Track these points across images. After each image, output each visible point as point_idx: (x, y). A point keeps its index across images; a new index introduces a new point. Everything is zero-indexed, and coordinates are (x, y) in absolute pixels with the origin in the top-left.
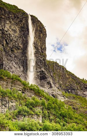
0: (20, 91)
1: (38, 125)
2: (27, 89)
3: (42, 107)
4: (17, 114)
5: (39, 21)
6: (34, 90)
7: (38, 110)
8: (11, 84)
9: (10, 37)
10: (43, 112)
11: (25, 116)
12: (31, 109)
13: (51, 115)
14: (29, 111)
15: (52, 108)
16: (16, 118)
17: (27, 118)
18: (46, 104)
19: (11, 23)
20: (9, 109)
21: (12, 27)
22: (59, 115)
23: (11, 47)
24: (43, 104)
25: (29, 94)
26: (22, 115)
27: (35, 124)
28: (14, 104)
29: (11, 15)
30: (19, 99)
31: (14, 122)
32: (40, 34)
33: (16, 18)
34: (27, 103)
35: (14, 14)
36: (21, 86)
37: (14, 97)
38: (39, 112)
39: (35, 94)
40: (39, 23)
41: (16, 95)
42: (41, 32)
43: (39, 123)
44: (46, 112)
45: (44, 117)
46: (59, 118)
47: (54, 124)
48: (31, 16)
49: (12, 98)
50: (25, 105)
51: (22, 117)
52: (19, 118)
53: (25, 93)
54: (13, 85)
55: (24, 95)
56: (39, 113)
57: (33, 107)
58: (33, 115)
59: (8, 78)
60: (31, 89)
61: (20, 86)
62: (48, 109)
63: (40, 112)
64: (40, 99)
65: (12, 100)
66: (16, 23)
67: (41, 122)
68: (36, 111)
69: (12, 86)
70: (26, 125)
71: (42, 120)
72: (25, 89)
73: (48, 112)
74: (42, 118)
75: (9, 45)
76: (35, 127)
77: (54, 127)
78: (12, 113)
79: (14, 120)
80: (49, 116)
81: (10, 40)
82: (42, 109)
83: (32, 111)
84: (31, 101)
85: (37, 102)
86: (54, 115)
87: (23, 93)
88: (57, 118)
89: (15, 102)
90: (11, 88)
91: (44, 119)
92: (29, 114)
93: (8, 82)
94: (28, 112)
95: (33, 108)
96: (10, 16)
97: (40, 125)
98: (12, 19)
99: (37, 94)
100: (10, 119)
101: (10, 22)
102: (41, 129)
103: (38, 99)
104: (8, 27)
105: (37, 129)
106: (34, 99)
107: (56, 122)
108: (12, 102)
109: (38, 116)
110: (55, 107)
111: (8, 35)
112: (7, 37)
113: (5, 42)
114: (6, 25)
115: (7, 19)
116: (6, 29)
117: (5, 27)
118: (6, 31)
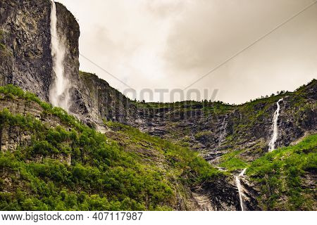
0: (38, 117)
1: (65, 169)
2: (50, 115)
3: (71, 142)
4: (33, 153)
6: (59, 117)
7: (65, 146)
8: (24, 107)
9: (23, 36)
10: (73, 150)
11: (45, 155)
12: (54, 145)
13: (85, 154)
14: (51, 147)
15: (87, 143)
16: (31, 158)
17: (48, 159)
18: (78, 137)
19: (25, 14)
21: (27, 21)
22: (98, 155)
23: (25, 50)
24: (73, 137)
25: (52, 123)
26: (41, 154)
27: (61, 167)
28: (28, 137)
30: (37, 130)
31: (28, 165)
32: (70, 31)
33: (32, 6)
34: (49, 135)
37: (29, 126)
39: (61, 122)
40: (69, 15)
41: (31, 124)
42: (72, 28)
43: (66, 165)
44: (77, 149)
45: (74, 157)
46: (97, 159)
47: (90, 168)
48: (57, 3)
49: (26, 128)
50: (46, 139)
51: (41, 156)
52: (36, 158)
53: (46, 120)
54: (27, 108)
55: (43, 123)
56: (66, 151)
57: (58, 142)
58: (57, 153)
59: (20, 98)
60: (55, 115)
61: (38, 110)
62: (81, 145)
63: (68, 150)
64: (68, 130)
65: (26, 131)
66: (33, 14)
67: (69, 164)
68: (62, 147)
69: (25, 110)
70: (47, 168)
71: (71, 162)
72: (46, 114)
73: (80, 149)
74: (72, 158)
75: (22, 48)
77: (90, 172)
78: (25, 150)
79: (28, 161)
80: (82, 156)
81: (23, 39)
82: (72, 145)
83: (56, 148)
84: (55, 132)
85: (64, 135)
86: (90, 154)
87: (42, 120)
88: (94, 159)
89: (30, 135)
90: (24, 113)
91: (75, 160)
92: (51, 153)
93: (20, 104)
94: (50, 149)
95: (58, 144)
96: (24, 2)
97: (68, 169)
98: (27, 7)
99: (64, 122)
100: (22, 159)
101: (24, 12)
102: (69, 175)
103: (65, 130)
104: (21, 21)
105: (64, 175)
106: (59, 130)
107: (92, 165)
108: (25, 135)
109: (65, 155)
110: (91, 142)
111: (20, 33)
112: (18, 35)
113: (16, 43)
114: (17, 16)
115: (19, 8)
116: (17, 23)
117: (15, 20)
118: (18, 27)
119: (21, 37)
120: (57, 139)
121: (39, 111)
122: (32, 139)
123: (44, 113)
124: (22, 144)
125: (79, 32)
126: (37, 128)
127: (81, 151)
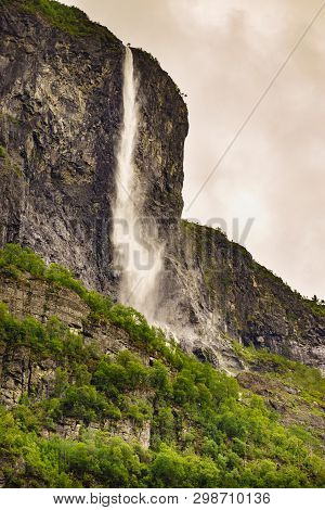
0: (76, 326)
1: (135, 459)
2: (104, 324)
3: (153, 394)
4: (59, 414)
5: (165, 73)
6: (126, 330)
7: (138, 401)
8: (43, 300)
9: (51, 127)
10: (156, 413)
11: (87, 422)
12: (112, 397)
13: (184, 424)
14: (104, 402)
15: (190, 399)
16: (54, 425)
17: (93, 430)
18: (170, 382)
19: (57, 74)
20: (30, 391)
21: (62, 90)
22: (215, 427)
23: (53, 163)
24: (158, 382)
25: (109, 343)
26: (77, 417)
27: (124, 452)
28: (50, 374)
29: (61, 42)
30: (71, 358)
31: (46, 443)
32: (164, 121)
33: (77, 55)
34: (99, 373)
35: (71, 41)
36: (82, 311)
37: (52, 349)
38: (140, 411)
39: (131, 342)
40: (165, 81)
41: (58, 342)
42: (169, 114)
43: (137, 450)
44: (167, 411)
45: (159, 429)
46: (212, 437)
47: (196, 458)
48: (137, 53)
49: (46, 353)
50: (92, 382)
51: (77, 423)
52: (66, 427)
53: (95, 335)
54: (51, 304)
55: (88, 342)
56: (139, 415)
57: (121, 390)
58: (117, 419)
59: (34, 279)
60: (117, 325)
61: (78, 309)
62: (177, 401)
63: (144, 412)
64: (147, 362)
65: (45, 358)
66: (77, 74)
67: (145, 446)
68: (131, 405)
69: (46, 309)
70: (90, 453)
71: (151, 442)
72: (95, 320)
73: (174, 412)
74: (152, 433)
75: (47, 157)
76: (122, 466)
77: (194, 468)
78: (40, 406)
79: (46, 433)
80: (178, 429)
81: (51, 136)
82: (154, 401)
83: (117, 405)
84: (115, 365)
85: (136, 375)
86: (196, 424)
87: (86, 335)
88: (206, 438)
89: (54, 369)
90: (43, 316)
91: (159, 438)
92: (104, 416)
93: (34, 292)
94: (101, 407)
95: (120, 396)
96: (57, 45)
97: (143, 459)
98: (64, 57)
99: (139, 344)
100: (31, 428)
101: (56, 70)
102: (144, 473)
103: (140, 363)
104: (48, 90)
105: (131, 472)
106: (124, 361)
107: (201, 452)
108: (42, 369)
109: (137, 424)
110: (202, 394)
111: (43, 119)
112: (39, 124)
113: (32, 145)
114: (39, 79)
115: (44, 58)
116: (38, 95)
117: (34, 88)
118: (39, 104)
119: (46, 130)
120: (118, 384)
121: (78, 314)
122: (59, 380)
123: (90, 317)
124: (32, 391)
125: (187, 125)
126: (70, 355)
127: (175, 415)
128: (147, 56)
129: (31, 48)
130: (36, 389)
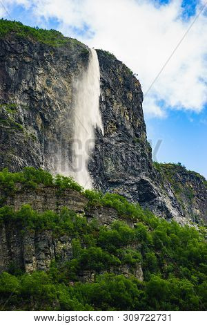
0: (81, 212)
1: (134, 287)
2: (99, 207)
3: (140, 245)
4: (78, 269)
5: (121, 62)
6: (115, 208)
7: (131, 252)
8: (55, 199)
9: (51, 107)
10: (144, 257)
11: (98, 271)
12: (112, 252)
13: (164, 261)
14: (108, 256)
15: (166, 244)
16: (76, 277)
17: (105, 274)
18: (150, 236)
19: (48, 73)
20: (56, 258)
21: (54, 82)
22: (186, 259)
23: (57, 130)
24: (142, 237)
25: (105, 219)
26: (92, 269)
27: (127, 285)
28: (68, 245)
29: (47, 52)
30: (81, 233)
31: (72, 289)
32: (125, 92)
33: (59, 58)
34: (101, 238)
35: (54, 50)
36: (82, 202)
37: (67, 228)
38: (133, 257)
39: (120, 216)
40: (121, 67)
41: (70, 223)
42: (128, 88)
43: (135, 282)
44: (152, 254)
45: (148, 268)
46: (185, 266)
47: (176, 280)
48: (99, 52)
49: (62, 232)
50: (98, 246)
51: (92, 273)
52: (85, 277)
53: (94, 216)
54: (61, 201)
55: (91, 221)
56: (133, 260)
57: (118, 246)
58: (118, 265)
59: (47, 186)
60: (108, 206)
61: (79, 201)
62: (157, 247)
63: (136, 258)
64: (133, 227)
65: (62, 235)
66: (62, 71)
67: (141, 279)
68: (126, 255)
69: (58, 204)
70: (104, 288)
71: (144, 276)
72: (92, 206)
73: (156, 255)
74: (143, 270)
76: (127, 293)
77: (176, 287)
78: (65, 267)
79: (72, 283)
80: (161, 265)
81: (52, 113)
82: (142, 250)
83: (116, 256)
84: (110, 230)
85: (126, 234)
86: (174, 260)
87: (88, 216)
88: (181, 267)
89: (70, 241)
90: (57, 210)
91: (149, 273)
92: (108, 265)
93: (49, 195)
94: (106, 259)
95: (118, 250)
96: (45, 54)
97: (140, 287)
98: (51, 61)
99: (124, 216)
100: (60, 282)
101: (48, 71)
102: (142, 295)
103: (127, 227)
105: (133, 298)
106: (116, 227)
107: (179, 276)
108: (62, 242)
109: (132, 266)
110: (173, 240)
111: (45, 103)
112: (42, 106)
113: (40, 121)
114: (37, 78)
115: (38, 64)
116: (38, 88)
117: (34, 84)
118: (40, 94)
119: (48, 110)
120: (115, 243)
121: (80, 204)
122: (74, 248)
123: (89, 205)
124: (58, 259)
125: (141, 93)
126: (80, 230)
127: (158, 257)
128: (106, 53)
129: (28, 60)
130: (61, 257)
